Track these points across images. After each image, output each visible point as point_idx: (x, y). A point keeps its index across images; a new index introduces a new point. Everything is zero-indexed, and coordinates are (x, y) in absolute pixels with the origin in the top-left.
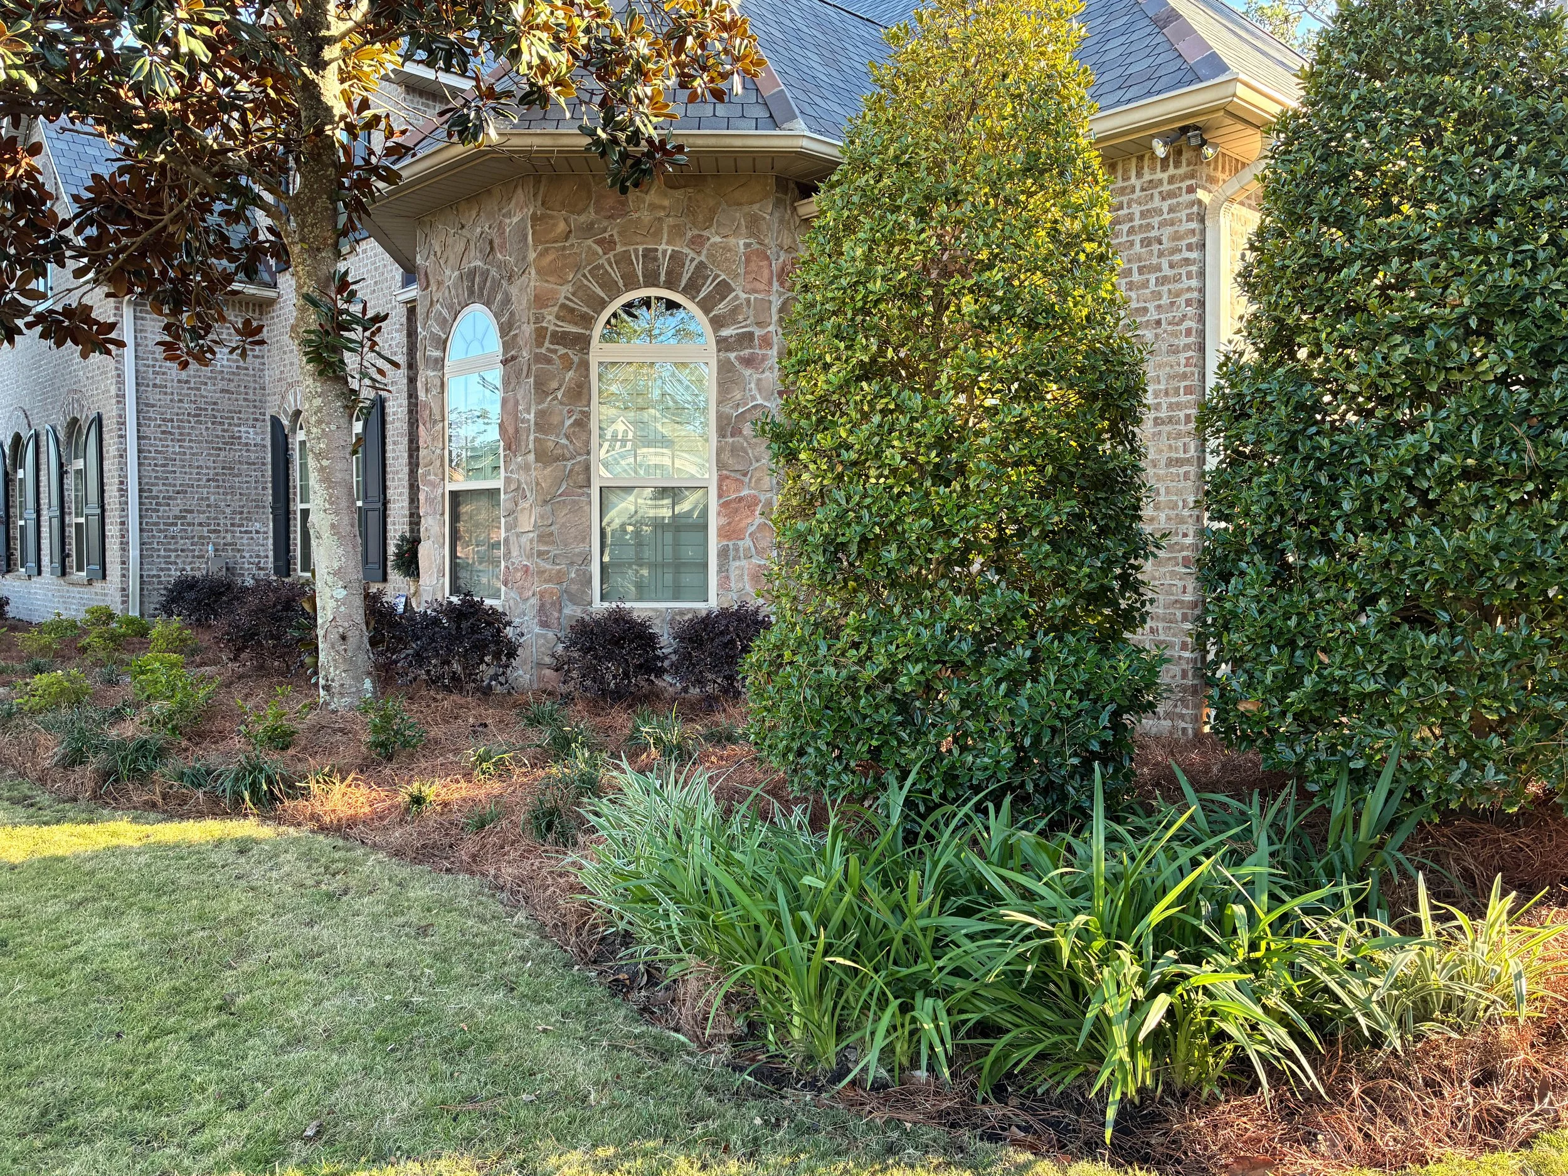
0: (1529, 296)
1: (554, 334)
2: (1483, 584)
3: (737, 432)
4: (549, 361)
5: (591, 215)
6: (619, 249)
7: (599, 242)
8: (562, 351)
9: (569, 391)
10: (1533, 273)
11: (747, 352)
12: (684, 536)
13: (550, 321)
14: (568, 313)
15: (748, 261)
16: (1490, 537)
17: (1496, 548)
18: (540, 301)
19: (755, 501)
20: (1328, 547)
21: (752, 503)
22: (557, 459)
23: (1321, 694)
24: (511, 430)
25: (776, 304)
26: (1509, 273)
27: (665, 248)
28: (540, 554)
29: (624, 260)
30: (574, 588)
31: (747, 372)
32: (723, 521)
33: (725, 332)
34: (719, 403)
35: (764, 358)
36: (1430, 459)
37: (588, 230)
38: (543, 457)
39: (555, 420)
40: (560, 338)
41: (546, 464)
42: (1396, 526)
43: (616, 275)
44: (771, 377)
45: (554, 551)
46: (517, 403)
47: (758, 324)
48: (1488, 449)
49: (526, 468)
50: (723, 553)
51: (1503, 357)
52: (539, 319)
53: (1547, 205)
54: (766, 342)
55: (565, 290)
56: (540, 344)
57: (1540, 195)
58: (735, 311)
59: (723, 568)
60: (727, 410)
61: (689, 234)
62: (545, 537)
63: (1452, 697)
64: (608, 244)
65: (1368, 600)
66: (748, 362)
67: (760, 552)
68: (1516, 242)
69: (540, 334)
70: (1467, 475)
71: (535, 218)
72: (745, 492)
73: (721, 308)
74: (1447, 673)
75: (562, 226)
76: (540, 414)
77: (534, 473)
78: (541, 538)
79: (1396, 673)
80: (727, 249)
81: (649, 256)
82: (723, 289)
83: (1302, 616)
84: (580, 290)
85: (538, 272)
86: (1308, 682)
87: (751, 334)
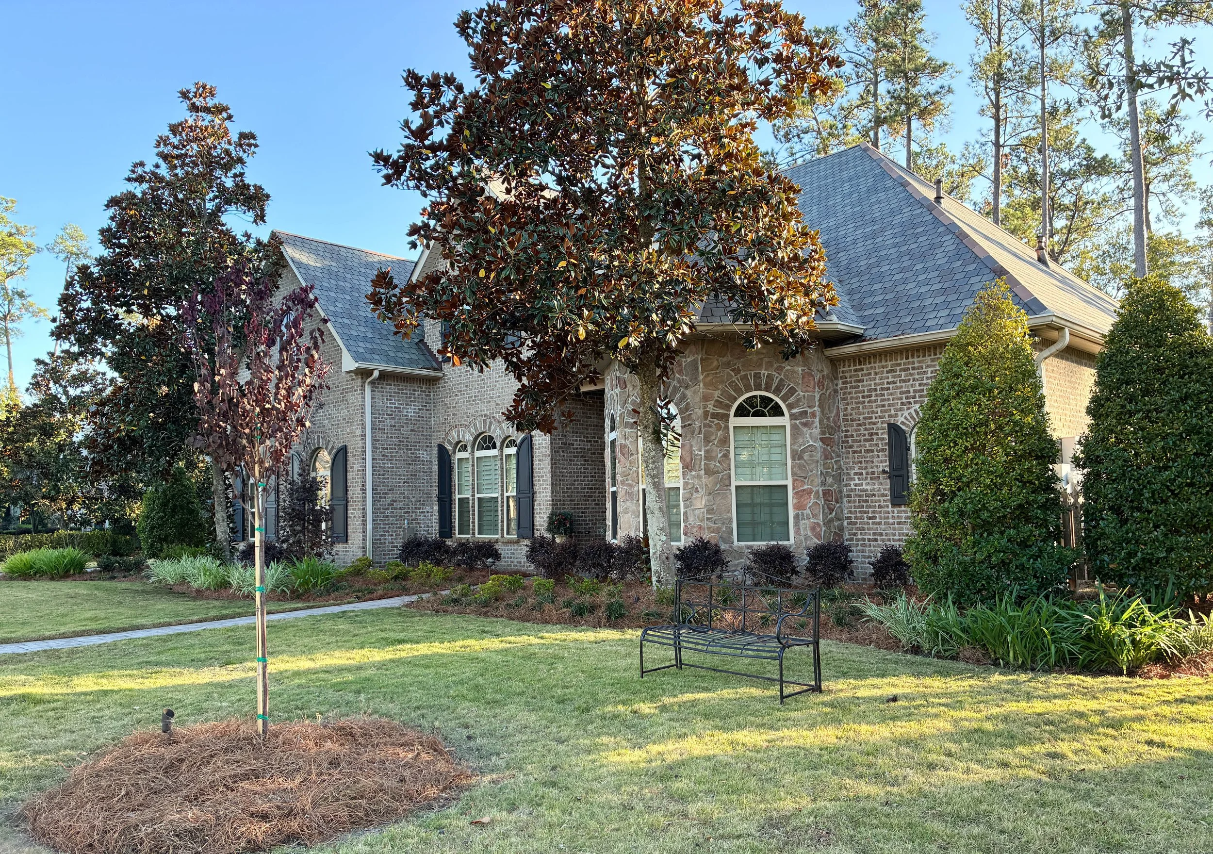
0: (1202, 427)
1: (713, 414)
2: (1196, 520)
3: (800, 458)
4: (710, 427)
5: (728, 357)
6: (742, 373)
7: (733, 370)
8: (716, 421)
9: (720, 440)
10: (1201, 419)
11: (804, 420)
12: (775, 509)
13: (710, 407)
14: (719, 404)
15: (803, 377)
16: (1198, 505)
17: (1199, 509)
18: (706, 398)
19: (811, 491)
20: (1139, 509)
21: (809, 492)
22: (715, 473)
23: (1143, 559)
24: (688, 459)
25: (817, 397)
26: (1194, 420)
27: (764, 372)
28: (708, 519)
29: (745, 378)
30: (725, 535)
31: (805, 429)
32: (796, 501)
33: (794, 411)
34: (792, 445)
35: (813, 422)
36: (1175, 480)
37: (728, 364)
38: (709, 472)
39: (714, 454)
40: (715, 416)
41: (710, 476)
42: (1165, 502)
43: (741, 385)
44: (816, 431)
45: (715, 517)
46: (691, 446)
47: (810, 407)
48: (1193, 478)
49: (699, 477)
50: (796, 517)
51: (1194, 446)
52: (705, 407)
53: (1204, 396)
54: (813, 415)
55: (717, 393)
56: (706, 419)
57: (1202, 392)
58: (798, 400)
59: (796, 524)
60: (795, 447)
61: (775, 366)
62: (710, 511)
63: (1189, 557)
64: (737, 371)
65: (1156, 527)
66: (805, 425)
67: (815, 516)
68: (1195, 409)
69: (706, 414)
70: (1188, 485)
71: (702, 360)
72: (806, 487)
73: (792, 400)
74: (1187, 549)
75: (715, 363)
76: (707, 452)
77: (704, 480)
78: (708, 511)
79: (1170, 550)
80: (793, 372)
81: (757, 376)
82: (792, 391)
83: (1134, 533)
84: (724, 392)
85: (705, 385)
86: (1139, 554)
87: (806, 412)
